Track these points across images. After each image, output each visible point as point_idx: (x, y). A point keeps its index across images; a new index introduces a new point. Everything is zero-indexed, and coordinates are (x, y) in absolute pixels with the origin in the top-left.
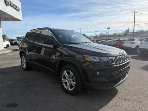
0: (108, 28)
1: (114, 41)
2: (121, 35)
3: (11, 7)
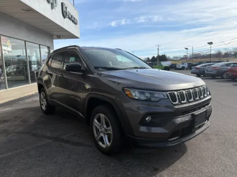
0: (209, 43)
1: (227, 65)
2: (231, 54)
3: (68, 19)
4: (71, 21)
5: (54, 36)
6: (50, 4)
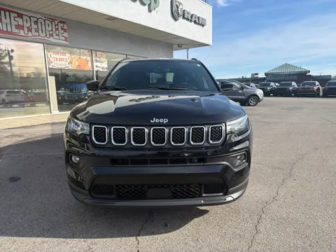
3: (185, 21)
4: (193, 23)
5: (174, 46)
6: (147, 7)
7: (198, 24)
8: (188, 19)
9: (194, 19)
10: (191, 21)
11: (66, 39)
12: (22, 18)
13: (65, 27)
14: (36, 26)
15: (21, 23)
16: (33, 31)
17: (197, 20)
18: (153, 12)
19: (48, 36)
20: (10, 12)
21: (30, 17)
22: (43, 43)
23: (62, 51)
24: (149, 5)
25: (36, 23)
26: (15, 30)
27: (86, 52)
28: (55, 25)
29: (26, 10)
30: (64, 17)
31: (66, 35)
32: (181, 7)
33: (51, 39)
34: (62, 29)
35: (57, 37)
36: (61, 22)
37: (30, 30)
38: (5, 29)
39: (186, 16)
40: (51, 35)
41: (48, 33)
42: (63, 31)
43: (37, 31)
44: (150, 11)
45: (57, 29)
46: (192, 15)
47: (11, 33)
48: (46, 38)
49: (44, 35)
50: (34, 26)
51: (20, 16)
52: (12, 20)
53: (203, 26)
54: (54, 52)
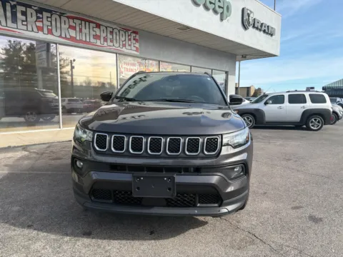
3: (255, 30)
4: (262, 32)
5: (237, 57)
6: (219, 15)
7: (267, 33)
8: (257, 28)
9: (263, 28)
10: (260, 30)
11: (137, 50)
12: (100, 28)
13: (137, 37)
14: (111, 37)
15: (98, 33)
16: (109, 41)
17: (266, 29)
18: (224, 21)
19: (121, 46)
20: (90, 22)
21: (106, 27)
22: (116, 54)
23: (132, 62)
24: (222, 13)
25: (112, 33)
26: (93, 40)
27: (154, 63)
28: (129, 36)
29: (104, 21)
30: (137, 27)
31: (137, 45)
32: (251, 15)
33: (124, 49)
34: (134, 39)
35: (129, 48)
36: (134, 32)
37: (105, 40)
38: (84, 39)
39: (256, 26)
40: (124, 45)
41: (121, 43)
42: (134, 42)
43: (112, 41)
44: (222, 20)
45: (130, 40)
46: (262, 24)
47: (89, 43)
48: (119, 48)
49: (117, 45)
50: (109, 36)
51: (98, 26)
52: (91, 30)
53: (272, 35)
54: (125, 63)
